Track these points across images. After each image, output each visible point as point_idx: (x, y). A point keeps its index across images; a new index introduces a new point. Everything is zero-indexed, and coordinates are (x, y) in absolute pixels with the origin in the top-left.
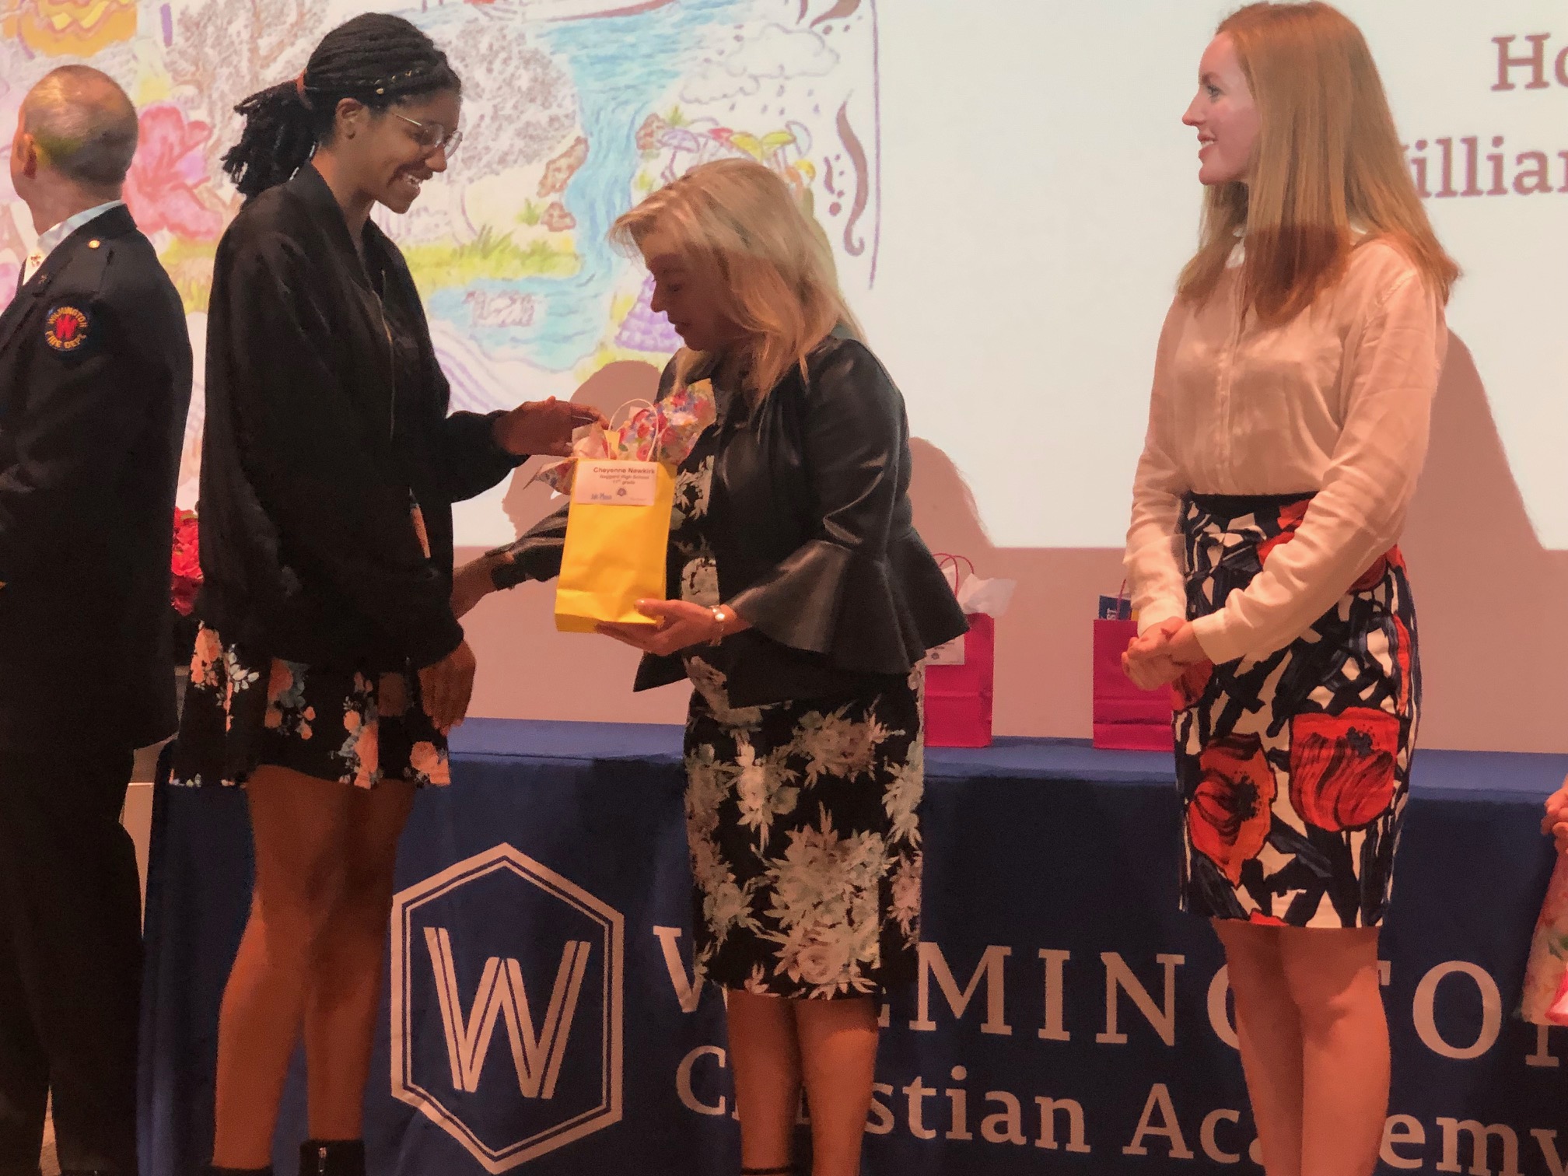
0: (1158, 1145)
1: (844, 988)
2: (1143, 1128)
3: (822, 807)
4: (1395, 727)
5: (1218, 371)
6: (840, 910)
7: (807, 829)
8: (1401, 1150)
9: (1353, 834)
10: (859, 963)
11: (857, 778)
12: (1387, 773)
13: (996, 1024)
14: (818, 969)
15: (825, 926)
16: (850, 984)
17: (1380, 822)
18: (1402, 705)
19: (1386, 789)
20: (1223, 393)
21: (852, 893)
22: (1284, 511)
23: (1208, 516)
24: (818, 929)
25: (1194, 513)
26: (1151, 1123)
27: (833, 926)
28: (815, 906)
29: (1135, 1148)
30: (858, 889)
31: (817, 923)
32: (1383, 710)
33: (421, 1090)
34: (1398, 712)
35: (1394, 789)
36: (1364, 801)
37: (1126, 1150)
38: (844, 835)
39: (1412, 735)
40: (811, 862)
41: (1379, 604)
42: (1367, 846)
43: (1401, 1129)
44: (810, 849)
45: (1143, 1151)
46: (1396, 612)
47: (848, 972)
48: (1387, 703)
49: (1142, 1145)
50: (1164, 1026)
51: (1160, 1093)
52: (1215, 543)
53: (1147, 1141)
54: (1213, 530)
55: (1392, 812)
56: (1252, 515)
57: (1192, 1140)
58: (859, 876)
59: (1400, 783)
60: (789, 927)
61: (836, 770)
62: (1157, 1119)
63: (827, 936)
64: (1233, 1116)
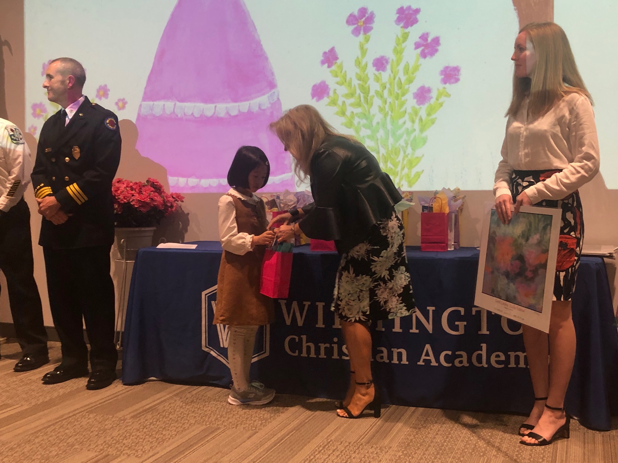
0: (428, 362)
1: (357, 319)
2: (423, 357)
3: (351, 267)
4: (575, 241)
5: (520, 133)
6: (356, 296)
7: (346, 272)
8: (498, 362)
9: (561, 273)
10: (362, 312)
11: (361, 259)
12: (573, 254)
14: (350, 313)
15: (352, 300)
16: (359, 318)
17: (570, 269)
18: (578, 234)
19: (572, 259)
20: (522, 140)
21: (359, 291)
22: (542, 175)
23: (518, 177)
24: (350, 301)
25: (514, 176)
26: (425, 356)
27: (354, 300)
28: (349, 294)
29: (421, 363)
30: (361, 291)
31: (349, 299)
32: (571, 236)
33: (210, 348)
34: (576, 236)
35: (575, 260)
36: (565, 263)
37: (418, 363)
38: (357, 275)
39: (581, 243)
40: (347, 282)
41: (570, 204)
42: (565, 276)
43: (498, 356)
44: (347, 278)
45: (423, 364)
46: (575, 206)
47: (359, 314)
48: (572, 233)
49: (423, 362)
50: (429, 327)
51: (428, 347)
52: (520, 185)
53: (425, 360)
54: (520, 181)
55: (575, 267)
56: (531, 177)
57: (437, 360)
58: (362, 287)
59: (577, 258)
60: (342, 300)
61: (356, 256)
62: (427, 354)
63: (352, 303)
64: (450, 353)
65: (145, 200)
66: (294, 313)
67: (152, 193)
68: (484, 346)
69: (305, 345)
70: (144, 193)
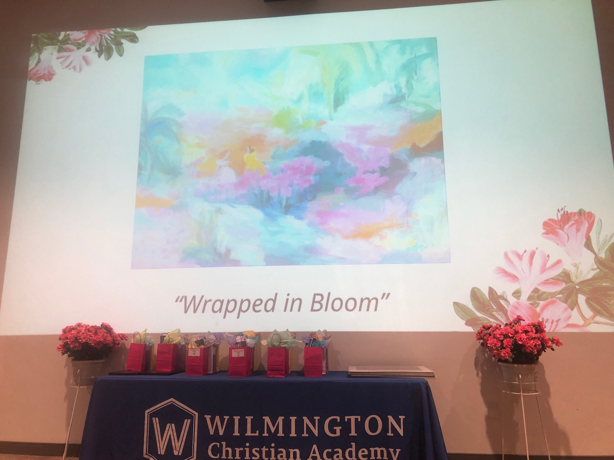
0: (315, 458)
2: (312, 455)
8: (363, 456)
13: (281, 434)
33: (150, 455)
43: (363, 452)
49: (311, 458)
50: (316, 432)
51: (315, 447)
62: (314, 452)
64: (330, 450)
65: (100, 339)
66: (217, 426)
67: (105, 334)
68: (353, 444)
69: (224, 449)
70: (99, 334)
